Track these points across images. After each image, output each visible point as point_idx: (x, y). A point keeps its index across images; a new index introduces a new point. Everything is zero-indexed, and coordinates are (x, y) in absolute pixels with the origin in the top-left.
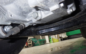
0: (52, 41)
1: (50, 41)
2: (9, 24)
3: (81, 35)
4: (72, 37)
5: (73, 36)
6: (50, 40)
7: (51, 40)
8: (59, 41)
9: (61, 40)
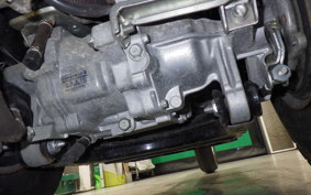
0: (102, 181)
1: (94, 182)
2: (66, 136)
3: (196, 164)
4: (168, 167)
5: (171, 165)
6: (97, 176)
7: (100, 178)
8: (126, 182)
9: (134, 178)
